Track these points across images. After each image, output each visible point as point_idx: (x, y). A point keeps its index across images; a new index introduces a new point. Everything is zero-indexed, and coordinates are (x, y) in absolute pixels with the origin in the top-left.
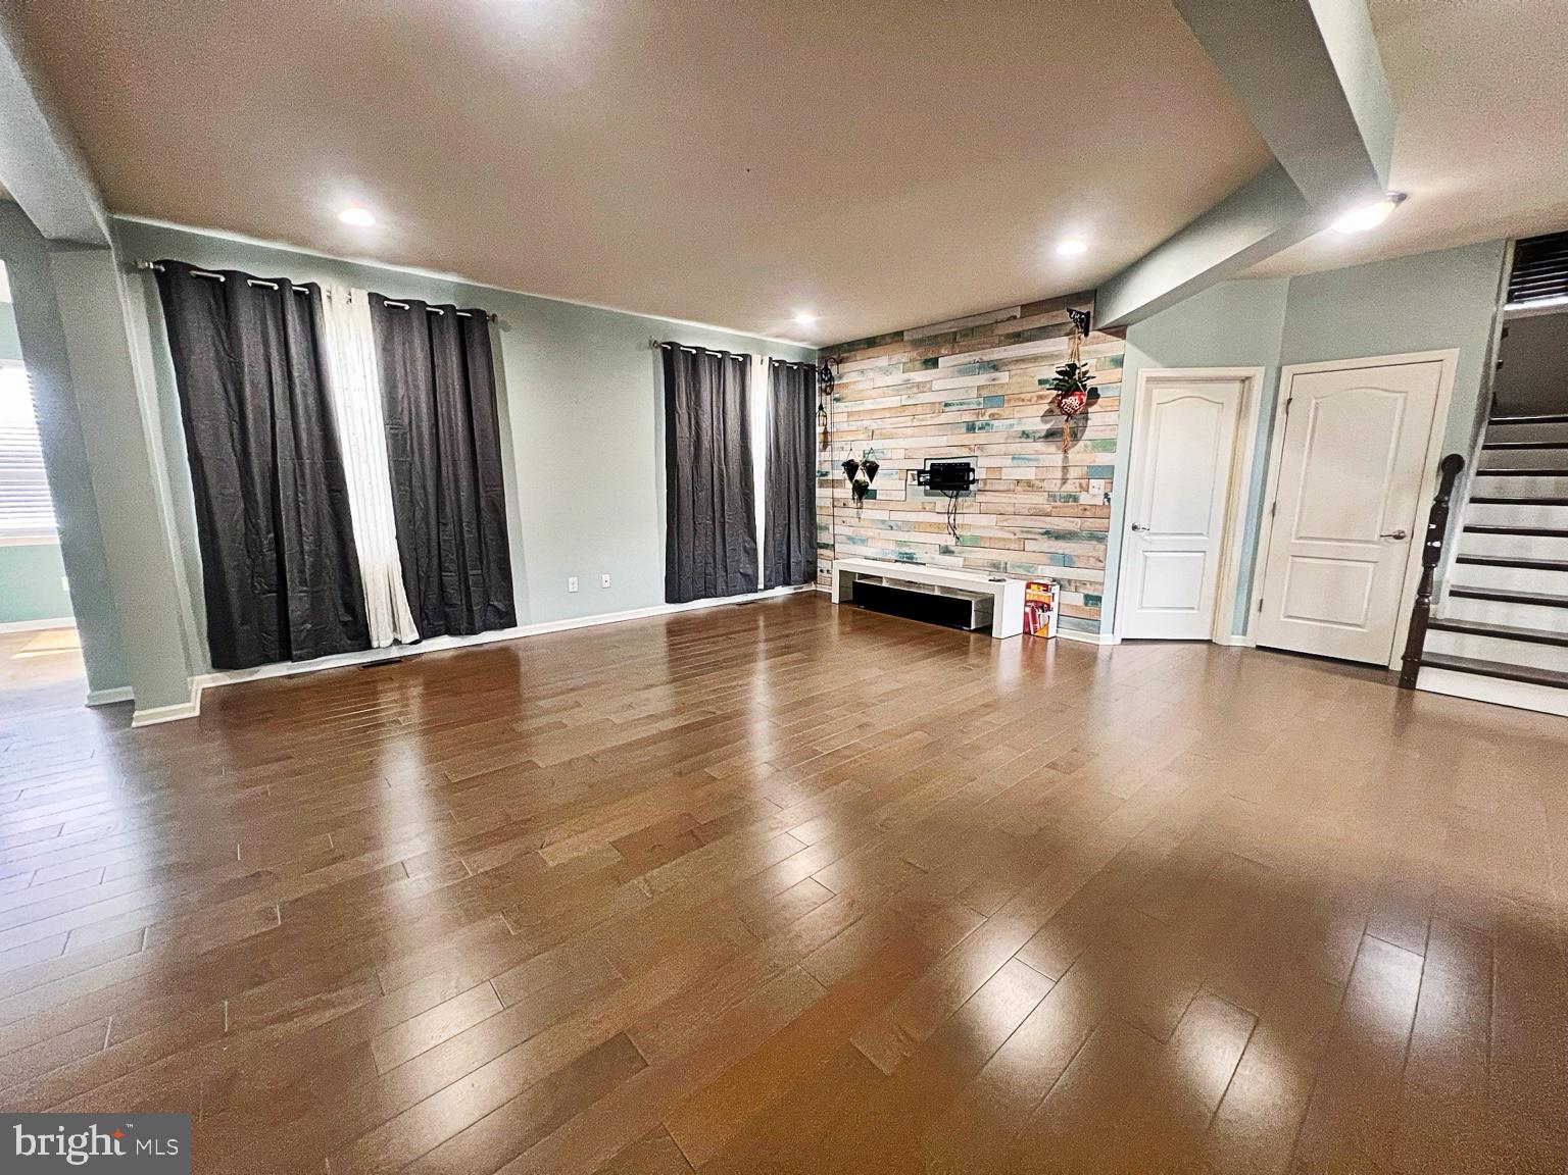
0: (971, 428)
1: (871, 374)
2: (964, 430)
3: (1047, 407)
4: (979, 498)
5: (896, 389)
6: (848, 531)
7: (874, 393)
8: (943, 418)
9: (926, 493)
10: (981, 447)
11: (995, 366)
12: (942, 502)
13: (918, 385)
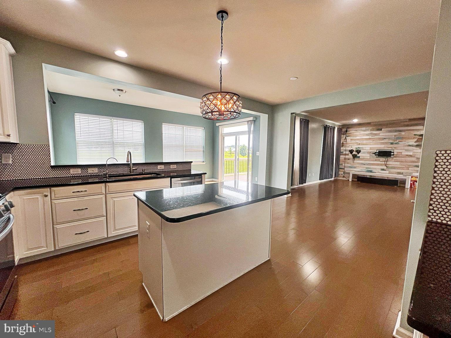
0: (392, 144)
1: (359, 131)
2: (390, 144)
3: (416, 140)
4: (394, 158)
5: (367, 135)
6: (349, 165)
7: (360, 135)
8: (383, 141)
9: (376, 157)
10: (395, 148)
11: (400, 131)
12: (382, 159)
13: (375, 134)
